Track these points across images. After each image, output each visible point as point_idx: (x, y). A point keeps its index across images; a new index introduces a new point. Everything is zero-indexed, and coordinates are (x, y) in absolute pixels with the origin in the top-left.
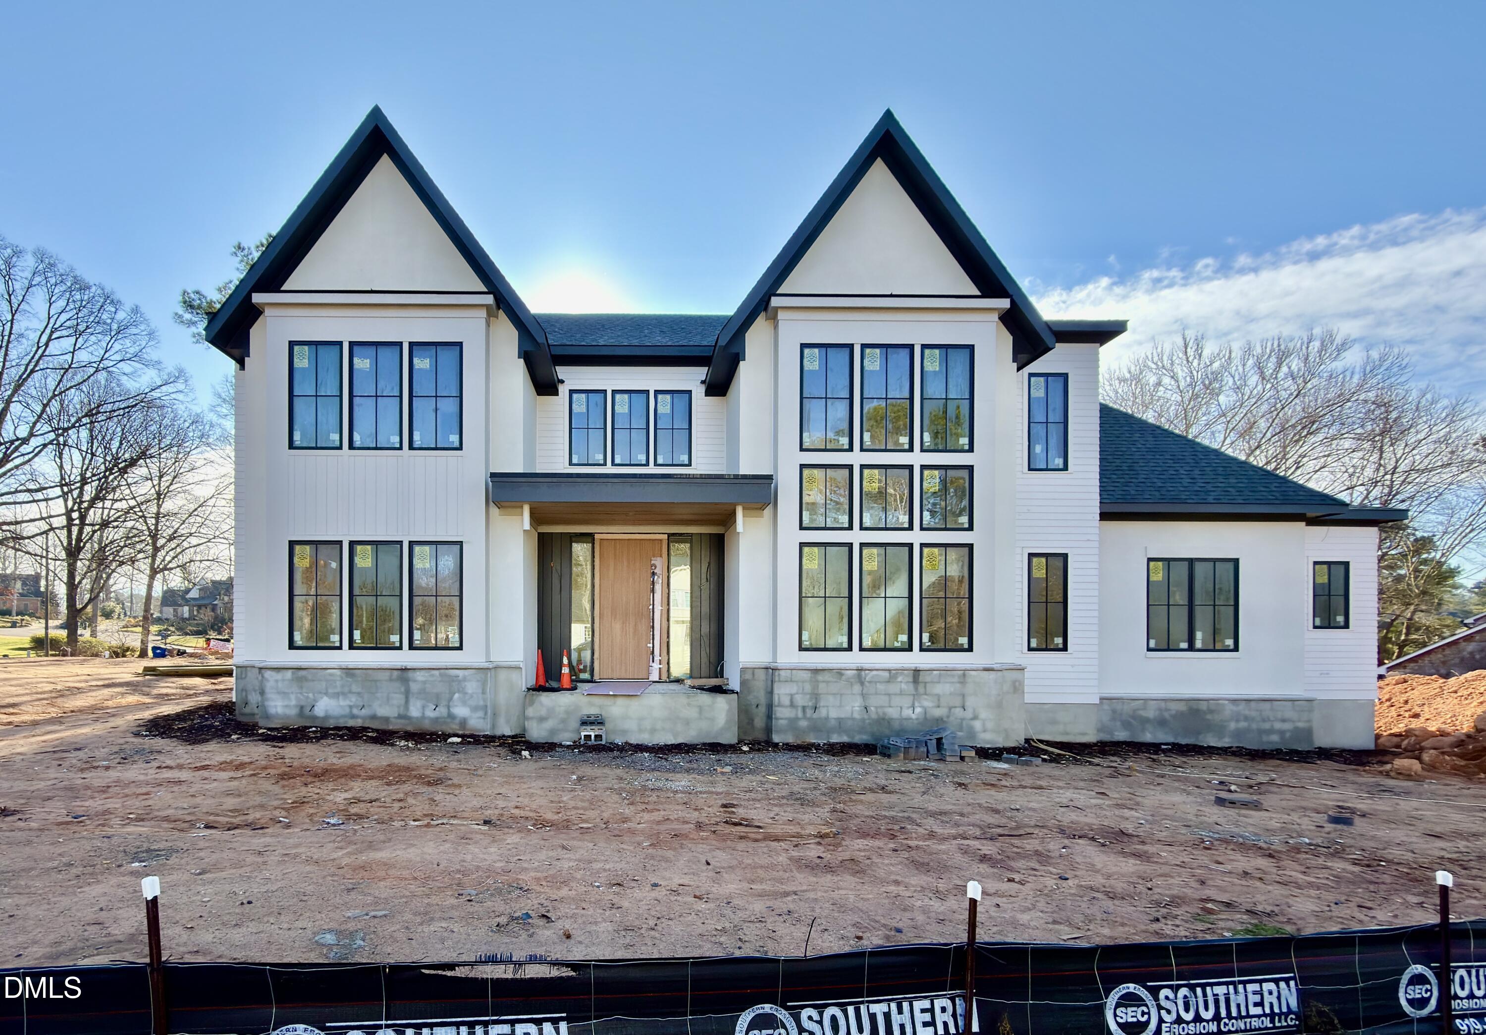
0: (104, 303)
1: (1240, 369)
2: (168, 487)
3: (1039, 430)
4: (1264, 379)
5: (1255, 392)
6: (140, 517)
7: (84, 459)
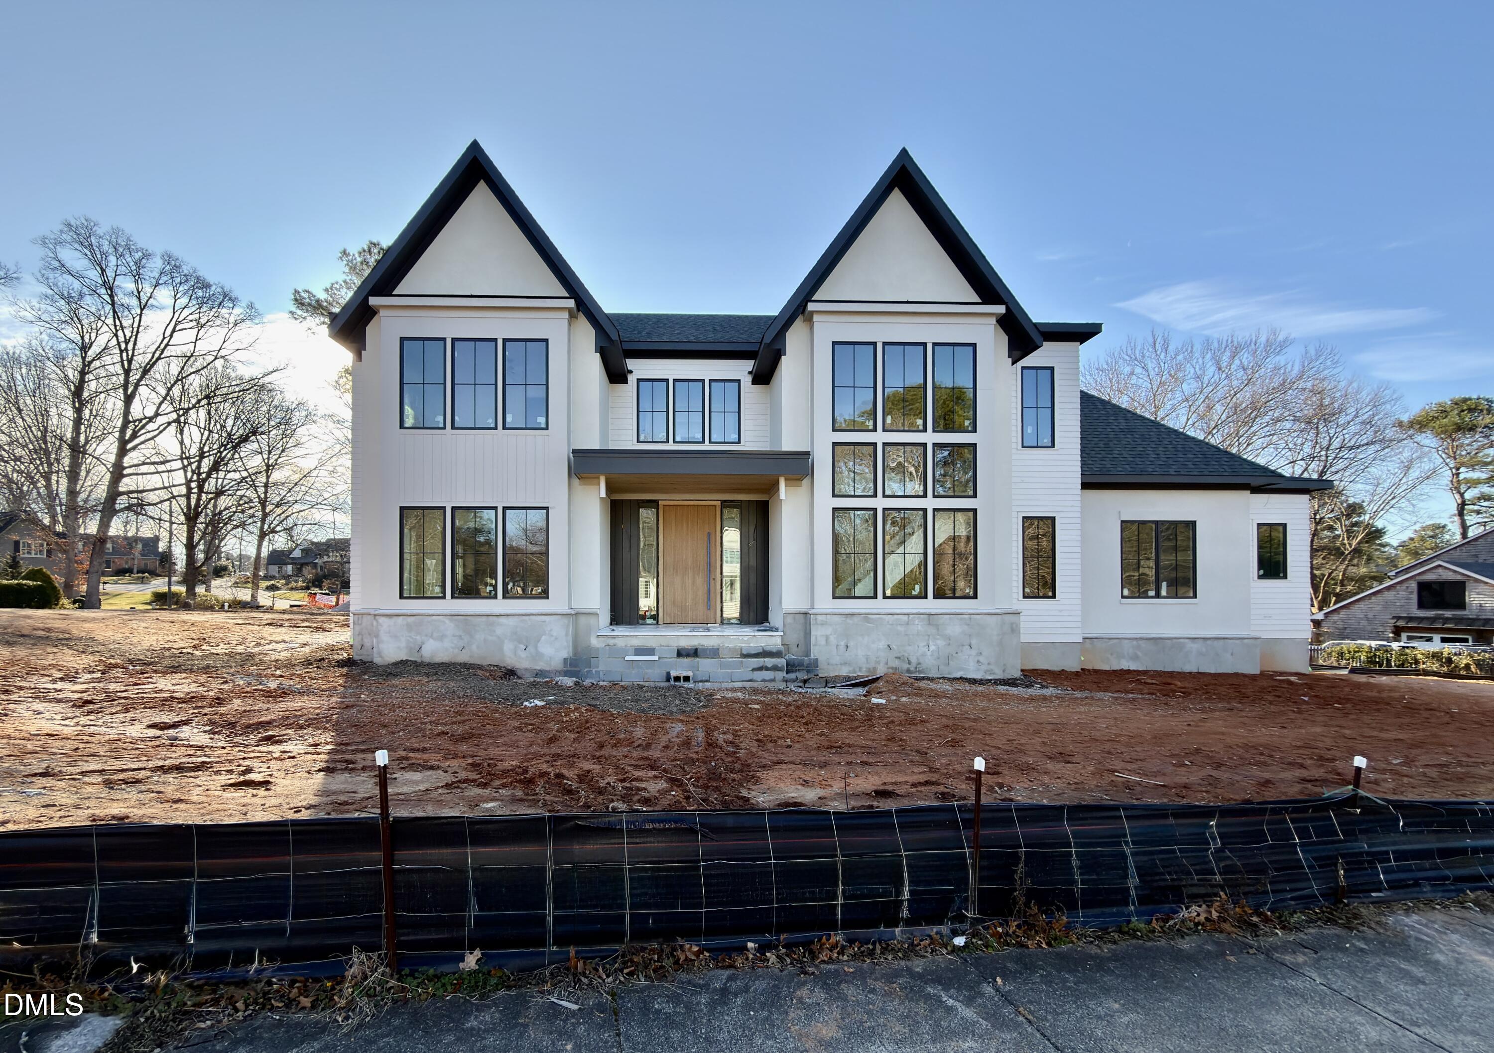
0: (223, 300)
1: (1200, 360)
2: (276, 460)
3: (1030, 414)
4: (1220, 369)
5: (1213, 380)
6: (251, 486)
7: (202, 435)
